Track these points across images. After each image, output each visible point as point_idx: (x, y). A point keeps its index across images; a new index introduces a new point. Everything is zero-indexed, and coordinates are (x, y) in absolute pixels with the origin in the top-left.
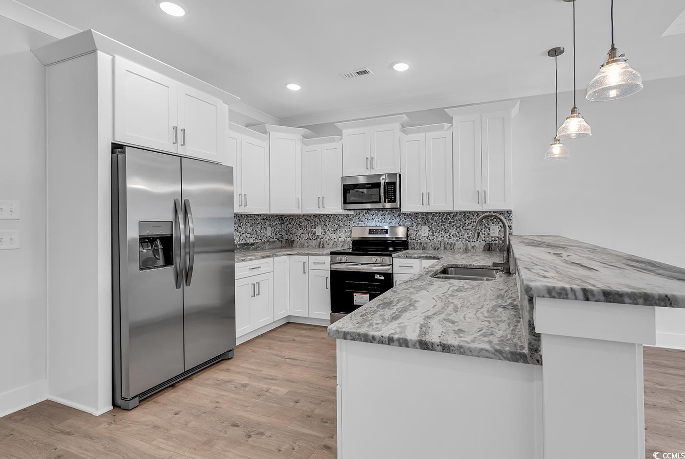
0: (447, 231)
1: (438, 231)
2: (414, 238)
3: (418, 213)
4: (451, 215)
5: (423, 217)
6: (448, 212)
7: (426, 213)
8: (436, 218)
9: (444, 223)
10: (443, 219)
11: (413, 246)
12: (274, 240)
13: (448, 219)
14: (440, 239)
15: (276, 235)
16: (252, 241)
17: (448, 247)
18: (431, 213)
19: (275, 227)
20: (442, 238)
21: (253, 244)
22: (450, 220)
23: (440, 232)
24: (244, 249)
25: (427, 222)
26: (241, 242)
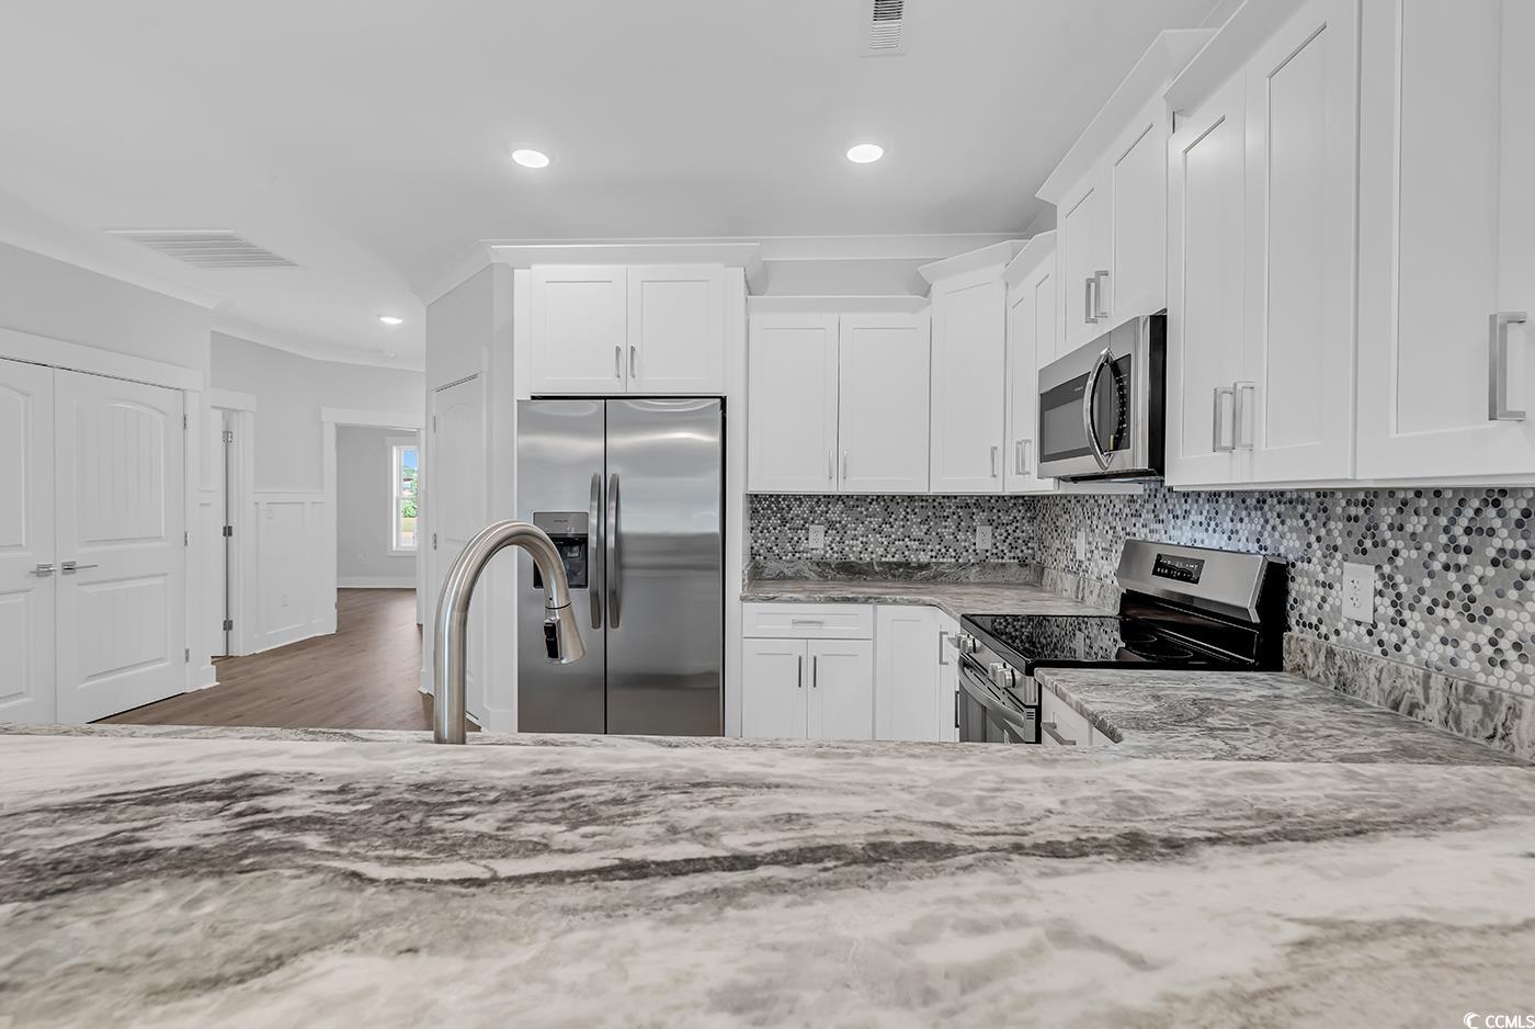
0: (1478, 610)
1: (1426, 601)
2: (1314, 621)
3: (1333, 492)
4: (1508, 503)
5: (1353, 511)
6: (1490, 491)
7: (1367, 491)
8: (1415, 524)
9: (1463, 559)
10: (1458, 530)
11: (1299, 659)
12: (1006, 560)
13: (1492, 532)
14: (1433, 651)
15: (1012, 548)
16: (924, 558)
17: (1472, 714)
18: (1392, 492)
19: (1010, 529)
20: (1450, 651)
21: (922, 567)
22: (1505, 539)
23: (1440, 611)
24: (894, 576)
25: (1368, 543)
26: (889, 559)
